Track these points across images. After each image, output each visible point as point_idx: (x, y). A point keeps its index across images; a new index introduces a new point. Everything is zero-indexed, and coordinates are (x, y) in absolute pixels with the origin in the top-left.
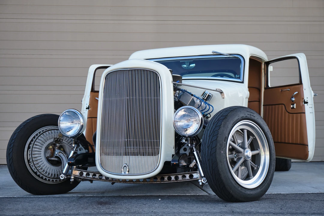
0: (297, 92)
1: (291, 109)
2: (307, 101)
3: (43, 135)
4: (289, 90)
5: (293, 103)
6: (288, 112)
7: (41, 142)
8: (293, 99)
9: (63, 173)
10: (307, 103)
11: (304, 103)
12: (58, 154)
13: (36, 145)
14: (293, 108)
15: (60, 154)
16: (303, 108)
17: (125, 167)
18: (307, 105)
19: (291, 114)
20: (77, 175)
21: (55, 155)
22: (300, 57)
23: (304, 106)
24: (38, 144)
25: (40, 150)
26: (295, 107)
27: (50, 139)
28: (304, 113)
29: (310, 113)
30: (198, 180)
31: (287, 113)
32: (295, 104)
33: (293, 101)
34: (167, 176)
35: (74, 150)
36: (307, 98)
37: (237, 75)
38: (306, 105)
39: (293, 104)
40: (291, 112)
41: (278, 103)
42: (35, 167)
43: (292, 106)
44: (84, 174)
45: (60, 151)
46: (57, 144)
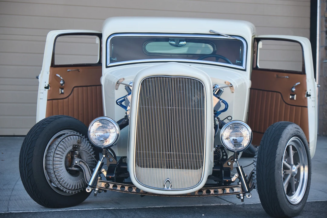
0: (299, 83)
1: (289, 99)
2: (310, 93)
3: (63, 142)
4: (288, 77)
5: (293, 93)
6: (286, 103)
7: (61, 150)
8: (294, 89)
9: (89, 186)
10: (310, 96)
11: (306, 95)
12: (78, 163)
13: (57, 154)
14: (293, 99)
15: (81, 163)
16: (305, 101)
17: (168, 182)
18: (310, 98)
19: (290, 106)
20: (102, 187)
21: (75, 164)
22: (303, 42)
23: (306, 98)
24: (58, 152)
25: (61, 160)
26: (295, 99)
27: (69, 147)
28: (306, 107)
29: (313, 107)
30: (240, 194)
31: (284, 104)
32: (295, 96)
33: (293, 92)
34: (206, 190)
35: (101, 161)
36: (310, 90)
37: (238, 61)
38: (308, 97)
39: (293, 95)
40: (289, 103)
41: (273, 90)
42: (57, 178)
43: (291, 97)
44: (110, 186)
45: (81, 160)
46: (76, 152)
